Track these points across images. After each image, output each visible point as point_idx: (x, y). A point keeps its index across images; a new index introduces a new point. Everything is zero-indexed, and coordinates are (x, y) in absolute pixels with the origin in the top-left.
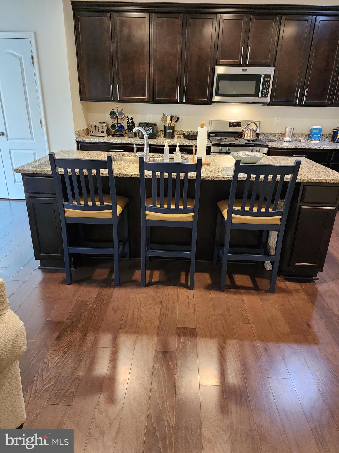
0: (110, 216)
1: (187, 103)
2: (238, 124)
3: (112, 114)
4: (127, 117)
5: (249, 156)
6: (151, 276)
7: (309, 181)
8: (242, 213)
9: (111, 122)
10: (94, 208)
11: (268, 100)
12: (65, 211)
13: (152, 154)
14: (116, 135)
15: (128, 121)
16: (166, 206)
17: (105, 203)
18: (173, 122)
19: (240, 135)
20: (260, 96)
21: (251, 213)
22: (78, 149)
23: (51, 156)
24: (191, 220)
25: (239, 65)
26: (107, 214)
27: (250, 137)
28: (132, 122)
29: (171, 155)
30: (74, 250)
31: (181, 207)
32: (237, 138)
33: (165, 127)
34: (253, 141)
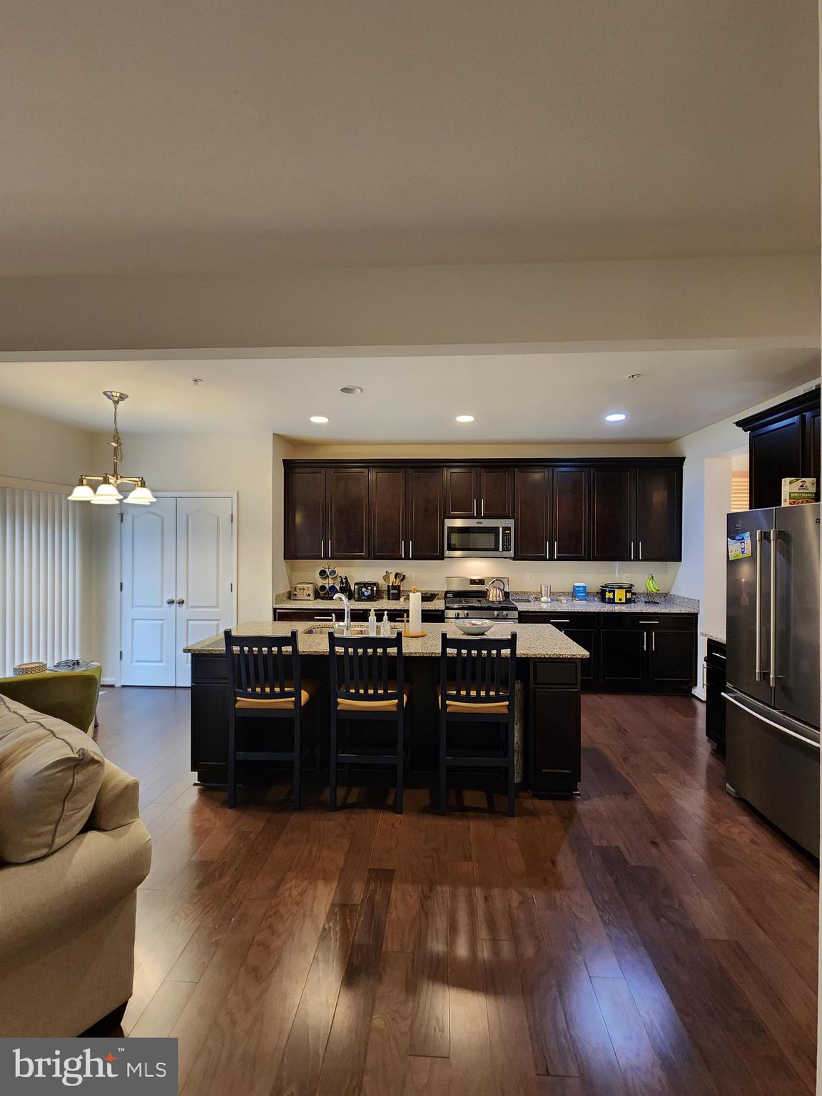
0: (291, 706)
1: (414, 558)
2: (481, 582)
3: (323, 573)
4: (340, 577)
5: (475, 625)
6: (347, 795)
7: (538, 656)
8: (457, 698)
9: (320, 582)
10: (273, 695)
11: (511, 553)
12: (236, 701)
13: (353, 623)
14: (326, 598)
15: (342, 582)
16: (362, 691)
17: (286, 689)
18: (398, 580)
19: (484, 594)
20: (501, 549)
21: (468, 699)
22: (275, 620)
23: (227, 633)
24: (395, 709)
25: (473, 517)
26: (288, 702)
27: (496, 597)
28: (347, 582)
29: (379, 624)
30: (241, 755)
31: (380, 692)
32: (479, 599)
33: (389, 586)
34: (500, 602)
